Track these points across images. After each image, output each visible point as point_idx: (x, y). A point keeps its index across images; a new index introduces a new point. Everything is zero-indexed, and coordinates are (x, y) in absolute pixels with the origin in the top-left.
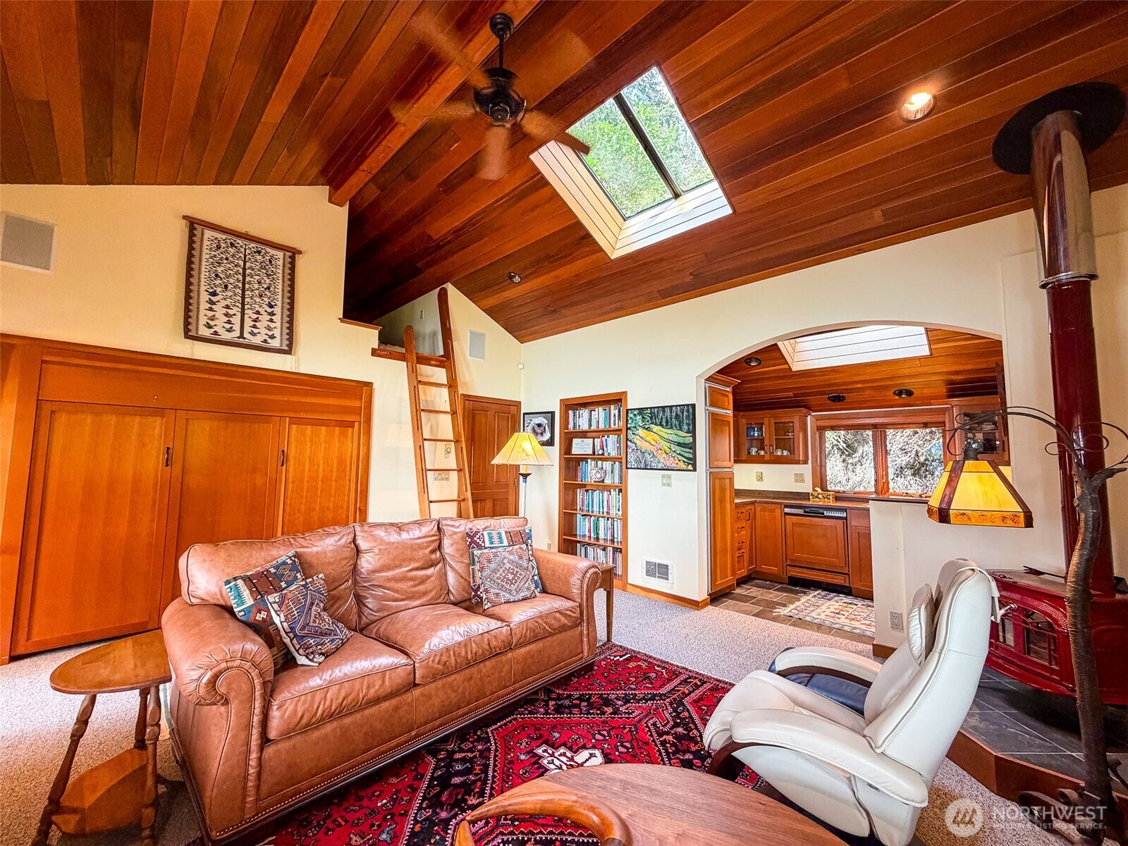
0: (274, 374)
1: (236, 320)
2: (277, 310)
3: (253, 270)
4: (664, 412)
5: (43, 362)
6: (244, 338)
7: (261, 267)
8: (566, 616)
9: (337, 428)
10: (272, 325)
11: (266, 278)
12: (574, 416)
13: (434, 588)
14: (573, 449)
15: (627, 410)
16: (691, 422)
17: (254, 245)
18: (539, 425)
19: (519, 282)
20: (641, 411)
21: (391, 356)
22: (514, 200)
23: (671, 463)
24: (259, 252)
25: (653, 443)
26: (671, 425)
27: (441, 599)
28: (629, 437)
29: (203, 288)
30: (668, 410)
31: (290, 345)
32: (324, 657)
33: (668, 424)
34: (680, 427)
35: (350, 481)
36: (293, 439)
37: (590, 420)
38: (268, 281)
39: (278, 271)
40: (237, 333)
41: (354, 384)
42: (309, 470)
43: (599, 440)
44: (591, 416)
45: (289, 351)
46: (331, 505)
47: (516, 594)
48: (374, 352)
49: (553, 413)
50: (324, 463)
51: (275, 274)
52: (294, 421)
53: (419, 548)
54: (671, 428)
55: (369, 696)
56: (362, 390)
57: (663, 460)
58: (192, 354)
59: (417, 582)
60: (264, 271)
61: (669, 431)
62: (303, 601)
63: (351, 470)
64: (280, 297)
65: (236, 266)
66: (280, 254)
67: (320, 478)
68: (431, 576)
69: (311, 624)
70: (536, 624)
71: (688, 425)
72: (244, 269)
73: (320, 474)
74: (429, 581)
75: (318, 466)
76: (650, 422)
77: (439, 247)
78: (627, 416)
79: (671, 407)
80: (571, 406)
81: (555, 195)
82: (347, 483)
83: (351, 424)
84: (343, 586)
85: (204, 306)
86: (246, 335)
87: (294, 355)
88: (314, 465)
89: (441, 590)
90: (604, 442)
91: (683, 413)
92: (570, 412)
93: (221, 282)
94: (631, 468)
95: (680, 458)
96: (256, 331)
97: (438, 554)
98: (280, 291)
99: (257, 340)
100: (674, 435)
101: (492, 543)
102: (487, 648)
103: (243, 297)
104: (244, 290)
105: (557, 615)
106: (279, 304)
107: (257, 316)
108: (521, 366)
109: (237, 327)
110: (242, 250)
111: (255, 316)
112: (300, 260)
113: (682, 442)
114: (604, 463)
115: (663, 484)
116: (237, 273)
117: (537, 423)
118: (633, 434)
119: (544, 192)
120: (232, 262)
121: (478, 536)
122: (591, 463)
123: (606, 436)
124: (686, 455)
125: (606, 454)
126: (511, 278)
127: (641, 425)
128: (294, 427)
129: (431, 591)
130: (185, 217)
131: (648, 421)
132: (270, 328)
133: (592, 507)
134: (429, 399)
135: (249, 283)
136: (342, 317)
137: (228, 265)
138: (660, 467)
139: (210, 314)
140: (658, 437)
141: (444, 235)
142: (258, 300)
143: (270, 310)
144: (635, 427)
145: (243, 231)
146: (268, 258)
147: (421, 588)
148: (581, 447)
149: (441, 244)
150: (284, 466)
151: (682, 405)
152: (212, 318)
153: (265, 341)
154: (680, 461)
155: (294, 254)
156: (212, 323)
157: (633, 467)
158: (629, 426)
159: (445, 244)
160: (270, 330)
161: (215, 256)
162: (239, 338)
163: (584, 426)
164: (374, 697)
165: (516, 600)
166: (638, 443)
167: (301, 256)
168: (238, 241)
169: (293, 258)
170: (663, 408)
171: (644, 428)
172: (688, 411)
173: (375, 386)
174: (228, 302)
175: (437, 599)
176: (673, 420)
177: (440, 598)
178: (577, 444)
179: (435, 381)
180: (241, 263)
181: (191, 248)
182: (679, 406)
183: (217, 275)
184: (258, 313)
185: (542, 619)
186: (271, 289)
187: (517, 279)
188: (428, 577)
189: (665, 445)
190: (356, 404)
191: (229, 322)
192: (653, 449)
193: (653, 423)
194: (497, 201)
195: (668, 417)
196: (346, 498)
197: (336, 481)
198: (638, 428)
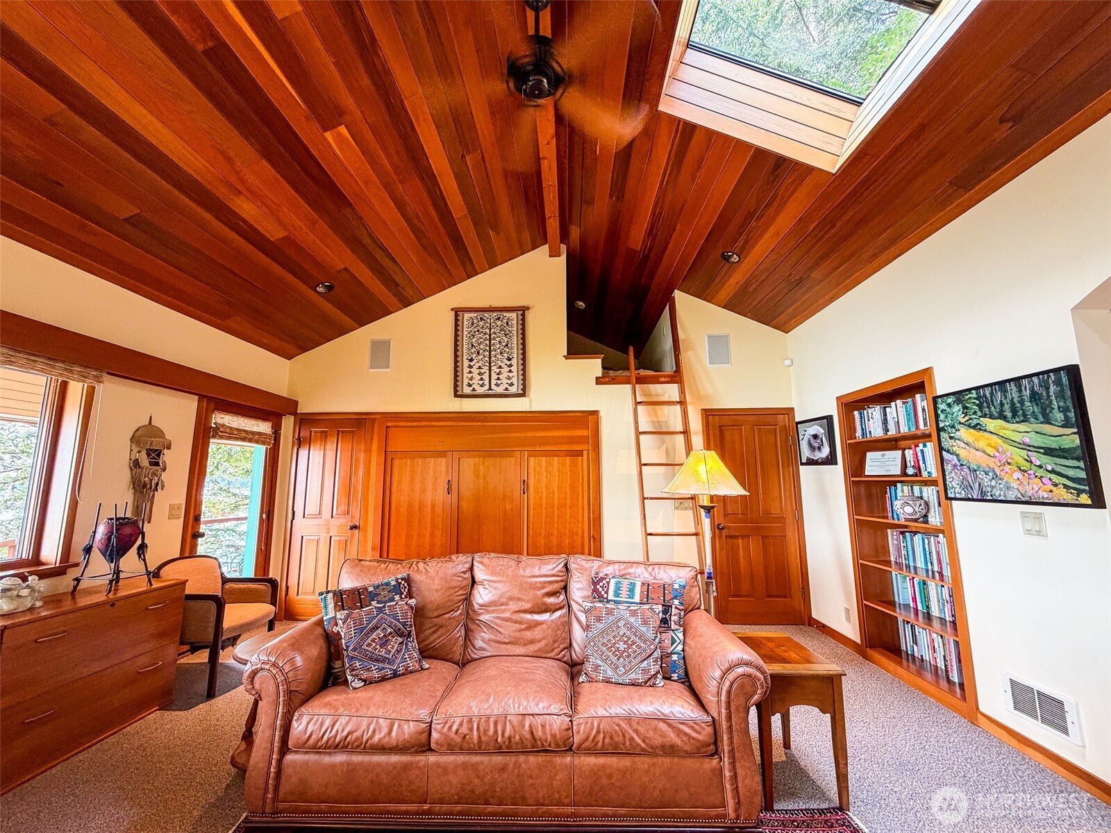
0: (515, 415)
1: (486, 377)
2: (514, 362)
3: (495, 334)
4: (1004, 391)
5: (387, 427)
6: (492, 390)
7: (501, 330)
8: (679, 732)
9: (568, 458)
10: (511, 375)
11: (504, 338)
12: (861, 418)
13: (544, 638)
14: (867, 468)
15: (935, 399)
16: (1070, 404)
17: (495, 314)
18: (815, 437)
19: (738, 261)
20: (959, 395)
21: (614, 381)
22: (675, 168)
23: (1034, 488)
24: (499, 319)
25: (990, 451)
26: (1024, 415)
27: (554, 653)
28: (945, 444)
29: (465, 357)
30: (1012, 388)
31: (524, 389)
32: (363, 683)
33: (1017, 414)
34: (1045, 415)
35: (583, 508)
36: (531, 470)
37: (885, 422)
38: (506, 340)
39: (514, 329)
40: (487, 387)
41: (580, 414)
42: (547, 498)
43: (911, 451)
44: (885, 415)
45: (523, 395)
46: (567, 531)
47: (624, 674)
48: (599, 381)
49: (829, 419)
50: (558, 491)
51: (511, 332)
52: (533, 454)
53: (530, 588)
54: (1025, 420)
55: (373, 741)
56: (588, 420)
57: (1015, 483)
58: (461, 408)
59: (523, 627)
60: (503, 332)
61: (1022, 427)
62: (365, 622)
63: (583, 497)
64: (515, 350)
65: (485, 334)
66: (514, 315)
67: (556, 506)
68: (543, 624)
69: (364, 647)
70: (617, 728)
71: (1064, 410)
72: (490, 335)
73: (556, 502)
74: (538, 628)
75: (554, 494)
76: (979, 413)
77: (646, 257)
78: (936, 409)
79: (1017, 380)
80: (854, 404)
81: (711, 134)
82: (581, 510)
83: (580, 453)
84: (448, 615)
85: (466, 370)
86: (493, 387)
87: (528, 397)
88: (550, 493)
89: (554, 642)
90: (919, 454)
91: (1048, 389)
92: (856, 413)
93: (475, 350)
94: (955, 499)
95: (1056, 479)
96: (499, 382)
97: (562, 597)
98: (515, 345)
99: (500, 390)
100: (1033, 435)
101: (618, 596)
102: (528, 736)
103: (490, 358)
104: (490, 352)
105: (662, 726)
106: (515, 356)
107: (499, 370)
108: (788, 362)
109: (487, 382)
110: (489, 321)
111: (498, 371)
112: (530, 316)
113: (1054, 446)
114: (924, 489)
115: (1028, 532)
116: (485, 339)
117: (812, 433)
118: (951, 438)
119: (697, 138)
120: (482, 332)
121: (601, 584)
122: (902, 490)
123: (921, 445)
124: (1071, 473)
125: (925, 474)
126: (727, 259)
127: (963, 421)
128: (532, 459)
129: (539, 641)
130: (452, 310)
131: (975, 413)
132: (508, 378)
133: (914, 560)
134: (661, 420)
135: (494, 345)
136: (566, 354)
137: (480, 336)
138: (1011, 496)
139: (470, 375)
140: (999, 441)
141: (643, 243)
142: (499, 356)
143: (508, 363)
144: (953, 427)
145: (488, 306)
146: (505, 321)
147: (528, 635)
148: (879, 464)
149: (646, 253)
150: (526, 494)
151: (1042, 373)
152: (471, 379)
153: (507, 389)
154: (1056, 485)
155: (524, 311)
156: (471, 382)
157: (958, 496)
158: (941, 425)
159: (650, 251)
160: (509, 379)
161: (471, 331)
162: (488, 390)
163: (876, 431)
164: (378, 744)
165: (620, 681)
166: (962, 453)
167: (530, 311)
168: (485, 315)
169: (523, 315)
170: (1002, 384)
171: (969, 426)
172: (1058, 382)
173: (602, 414)
174: (480, 364)
175: (547, 652)
176: (1028, 404)
177: (552, 651)
178: (873, 460)
179: (667, 400)
180: (488, 331)
181: (456, 330)
182: (1037, 374)
183: (472, 345)
184: (500, 367)
185: (631, 725)
186: (509, 345)
187: (735, 258)
188: (538, 624)
189: (1018, 456)
190: (584, 433)
191: (482, 379)
192: (991, 463)
193: (985, 416)
194: (662, 181)
195: (1016, 400)
196: (580, 525)
197: (570, 508)
198: (957, 426)
